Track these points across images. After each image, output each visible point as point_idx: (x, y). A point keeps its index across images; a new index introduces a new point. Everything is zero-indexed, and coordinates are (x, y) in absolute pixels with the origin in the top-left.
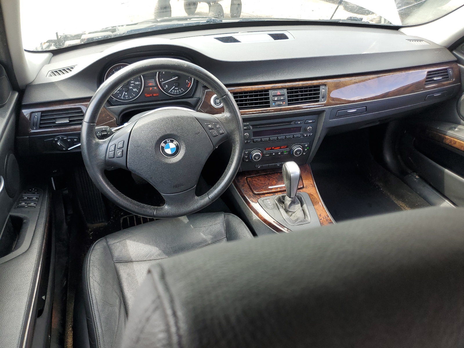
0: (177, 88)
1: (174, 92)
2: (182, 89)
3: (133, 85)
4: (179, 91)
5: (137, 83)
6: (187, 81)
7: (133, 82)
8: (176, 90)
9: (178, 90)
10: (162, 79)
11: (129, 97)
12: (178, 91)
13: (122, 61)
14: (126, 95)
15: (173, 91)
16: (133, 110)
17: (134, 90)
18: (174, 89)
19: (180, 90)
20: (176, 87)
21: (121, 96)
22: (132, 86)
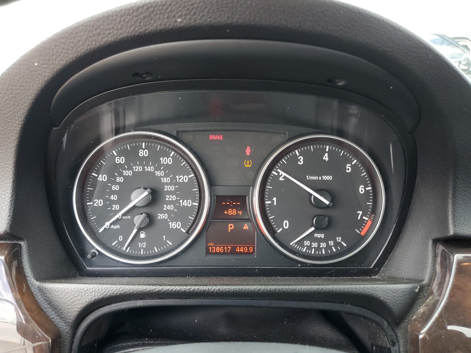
0: (323, 236)
1: (310, 248)
2: (339, 239)
3: (170, 207)
4: (327, 244)
5: (187, 203)
6: (361, 213)
7: (174, 198)
8: (319, 241)
9: (325, 240)
10: (275, 199)
11: (149, 247)
12: (323, 245)
13: (151, 127)
14: (143, 240)
15: (307, 243)
16: (140, 303)
17: (174, 225)
18: (310, 237)
19: (331, 243)
20: (318, 229)
21: (122, 243)
22: (168, 212)
